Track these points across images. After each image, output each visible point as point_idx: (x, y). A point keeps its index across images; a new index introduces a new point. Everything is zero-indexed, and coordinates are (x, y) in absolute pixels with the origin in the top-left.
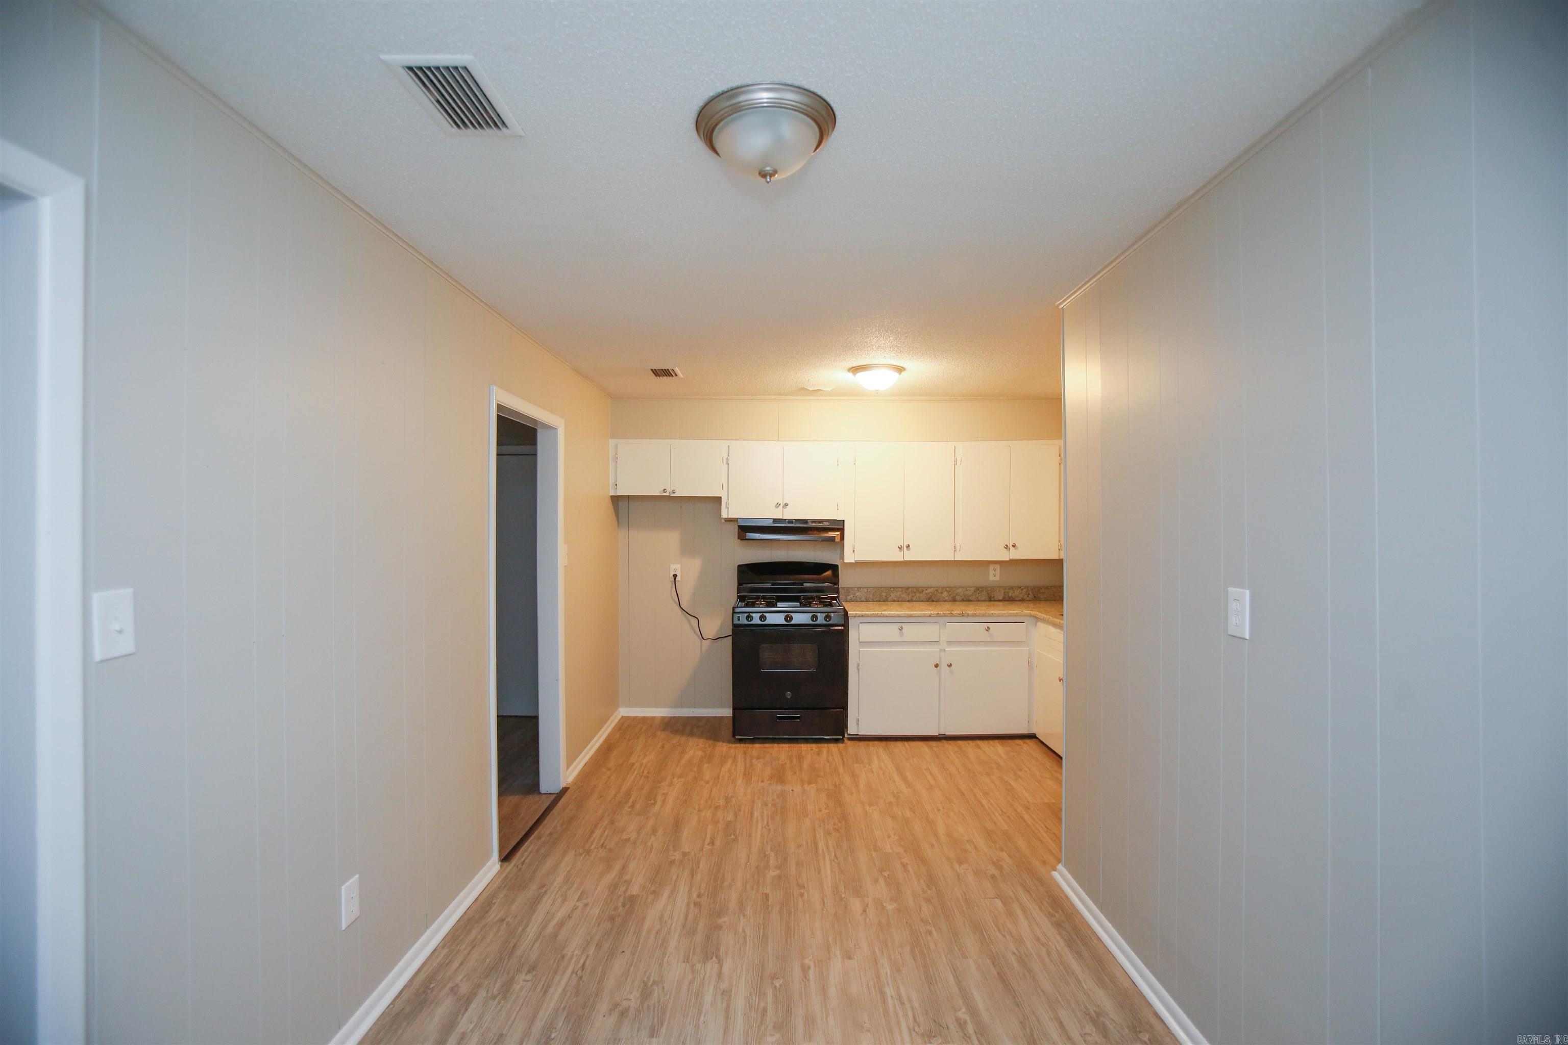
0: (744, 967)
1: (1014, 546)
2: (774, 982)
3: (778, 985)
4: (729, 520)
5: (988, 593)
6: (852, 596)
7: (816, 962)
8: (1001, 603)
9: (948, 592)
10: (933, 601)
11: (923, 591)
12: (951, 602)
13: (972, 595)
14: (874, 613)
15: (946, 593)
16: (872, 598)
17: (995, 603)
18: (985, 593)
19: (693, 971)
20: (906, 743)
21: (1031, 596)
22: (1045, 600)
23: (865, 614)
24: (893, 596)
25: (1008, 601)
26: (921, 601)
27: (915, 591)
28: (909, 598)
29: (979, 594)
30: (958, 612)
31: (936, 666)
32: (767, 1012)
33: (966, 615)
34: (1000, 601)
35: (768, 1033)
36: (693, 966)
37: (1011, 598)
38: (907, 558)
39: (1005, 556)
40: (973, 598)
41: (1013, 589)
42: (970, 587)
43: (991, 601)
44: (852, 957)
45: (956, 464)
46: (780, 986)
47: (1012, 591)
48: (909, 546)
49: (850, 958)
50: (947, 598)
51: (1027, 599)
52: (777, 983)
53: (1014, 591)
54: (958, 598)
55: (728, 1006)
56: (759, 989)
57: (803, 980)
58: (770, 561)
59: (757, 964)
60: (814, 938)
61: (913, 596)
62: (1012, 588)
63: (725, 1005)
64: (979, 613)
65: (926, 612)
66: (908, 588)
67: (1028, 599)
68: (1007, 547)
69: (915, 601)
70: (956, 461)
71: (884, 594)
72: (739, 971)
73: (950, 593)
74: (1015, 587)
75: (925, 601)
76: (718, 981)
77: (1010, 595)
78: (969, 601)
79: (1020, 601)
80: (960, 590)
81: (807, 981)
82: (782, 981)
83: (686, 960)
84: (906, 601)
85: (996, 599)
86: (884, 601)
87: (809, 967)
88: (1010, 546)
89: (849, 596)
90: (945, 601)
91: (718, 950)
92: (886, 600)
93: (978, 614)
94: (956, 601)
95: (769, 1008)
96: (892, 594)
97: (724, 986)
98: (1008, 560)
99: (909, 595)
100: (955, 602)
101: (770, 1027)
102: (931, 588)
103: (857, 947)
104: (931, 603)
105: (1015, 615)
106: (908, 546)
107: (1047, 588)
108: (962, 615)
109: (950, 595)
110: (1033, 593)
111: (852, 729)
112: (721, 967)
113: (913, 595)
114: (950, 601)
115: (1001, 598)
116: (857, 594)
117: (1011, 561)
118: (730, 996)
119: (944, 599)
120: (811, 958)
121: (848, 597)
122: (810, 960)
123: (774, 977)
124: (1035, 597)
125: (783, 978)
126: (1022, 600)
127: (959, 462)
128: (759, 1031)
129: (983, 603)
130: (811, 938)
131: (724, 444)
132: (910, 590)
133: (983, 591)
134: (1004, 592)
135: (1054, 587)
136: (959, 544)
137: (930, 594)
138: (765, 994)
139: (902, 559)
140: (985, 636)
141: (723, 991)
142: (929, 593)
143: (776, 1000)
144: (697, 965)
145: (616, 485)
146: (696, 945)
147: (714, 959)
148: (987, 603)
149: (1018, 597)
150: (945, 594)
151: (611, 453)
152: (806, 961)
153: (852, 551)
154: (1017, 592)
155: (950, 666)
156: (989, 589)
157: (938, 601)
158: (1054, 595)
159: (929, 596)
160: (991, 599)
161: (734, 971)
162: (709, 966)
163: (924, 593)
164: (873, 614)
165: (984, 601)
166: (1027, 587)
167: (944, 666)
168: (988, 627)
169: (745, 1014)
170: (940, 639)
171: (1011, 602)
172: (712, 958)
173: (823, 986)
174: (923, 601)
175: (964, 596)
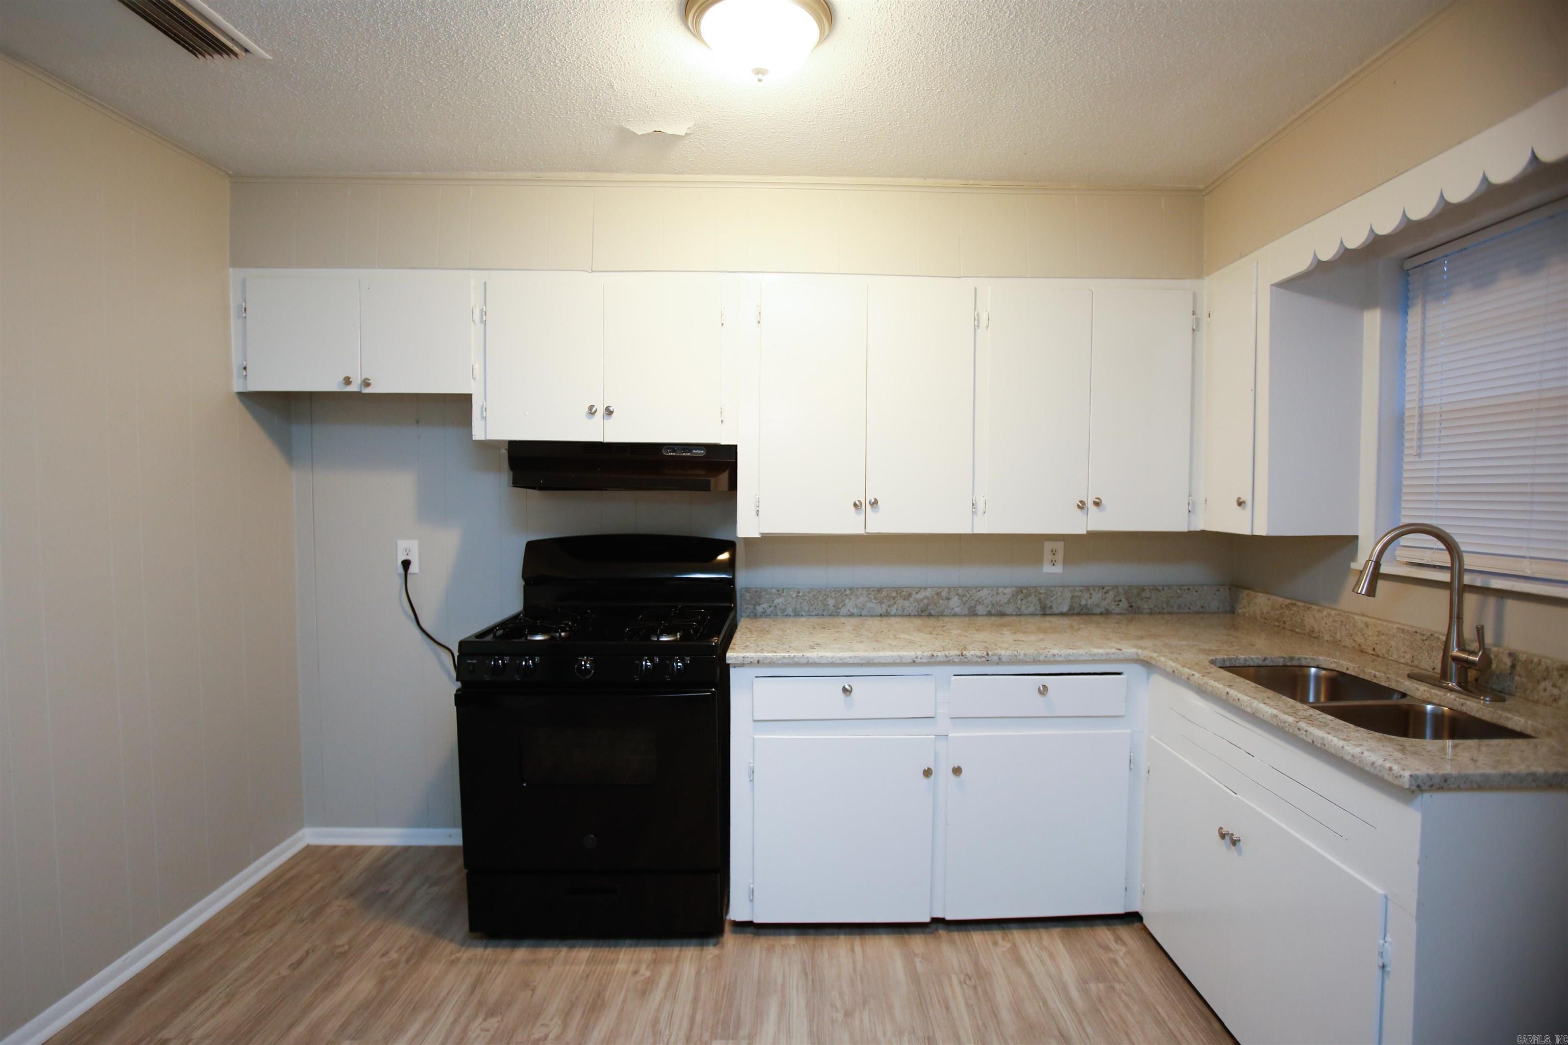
1: (1097, 504)
4: (488, 446)
5: (1040, 599)
6: (765, 605)
8: (1064, 622)
9: (961, 596)
10: (930, 615)
11: (910, 595)
12: (967, 619)
13: (1009, 602)
14: (787, 655)
15: (956, 598)
16: (807, 609)
17: (1054, 620)
18: (1033, 599)
20: (857, 941)
21: (1124, 604)
22: (1151, 614)
23: (766, 658)
24: (850, 605)
25: (1078, 614)
26: (906, 616)
27: (894, 594)
28: (880, 609)
29: (1022, 600)
30: (979, 654)
31: (927, 773)
33: (996, 658)
34: (1062, 614)
37: (1085, 610)
38: (873, 528)
39: (1077, 525)
40: (1010, 609)
41: (1089, 590)
42: (1005, 587)
43: (1045, 615)
45: (978, 326)
47: (1086, 595)
48: (876, 502)
50: (957, 610)
51: (1115, 612)
53: (1091, 594)
54: (980, 609)
58: (599, 533)
61: (889, 606)
62: (1087, 588)
64: (1025, 655)
65: (905, 653)
66: (880, 590)
67: (1117, 610)
68: (1082, 506)
69: (895, 616)
70: (977, 319)
71: (831, 602)
73: (965, 599)
74: (1094, 587)
75: (915, 616)
77: (1083, 603)
78: (1002, 615)
79: (1101, 614)
80: (984, 593)
84: (875, 616)
85: (1056, 611)
86: (831, 615)
88: (1090, 504)
89: (759, 604)
90: (955, 615)
92: (835, 614)
93: (1022, 657)
94: (976, 615)
96: (847, 601)
98: (1085, 532)
99: (881, 603)
100: (974, 618)
102: (926, 589)
104: (927, 619)
105: (1104, 658)
106: (874, 503)
107: (1155, 589)
108: (987, 660)
109: (964, 604)
110: (1127, 599)
111: (738, 911)
113: (892, 601)
114: (965, 615)
115: (1065, 610)
116: (777, 601)
117: (1093, 536)
119: (953, 612)
121: (758, 607)
124: (1131, 606)
126: (1107, 613)
127: (983, 322)
129: (1030, 619)
131: (474, 279)
132: (884, 593)
133: (1030, 595)
134: (1073, 597)
135: (1169, 587)
136: (983, 499)
137: (925, 601)
139: (860, 531)
140: (1038, 705)
142: (922, 600)
145: (245, 368)
148: (1037, 620)
149: (1098, 606)
150: (955, 601)
151: (233, 300)
153: (754, 513)
154: (1097, 596)
155: (957, 771)
156: (1042, 591)
157: (941, 615)
158: (1168, 603)
159: (922, 604)
160: (1045, 612)
163: (912, 599)
164: (784, 657)
165: (1032, 615)
166: (1117, 587)
167: (943, 773)
168: (1044, 686)
170: (935, 712)
171: (1086, 618)
174: (910, 615)
175: (993, 605)
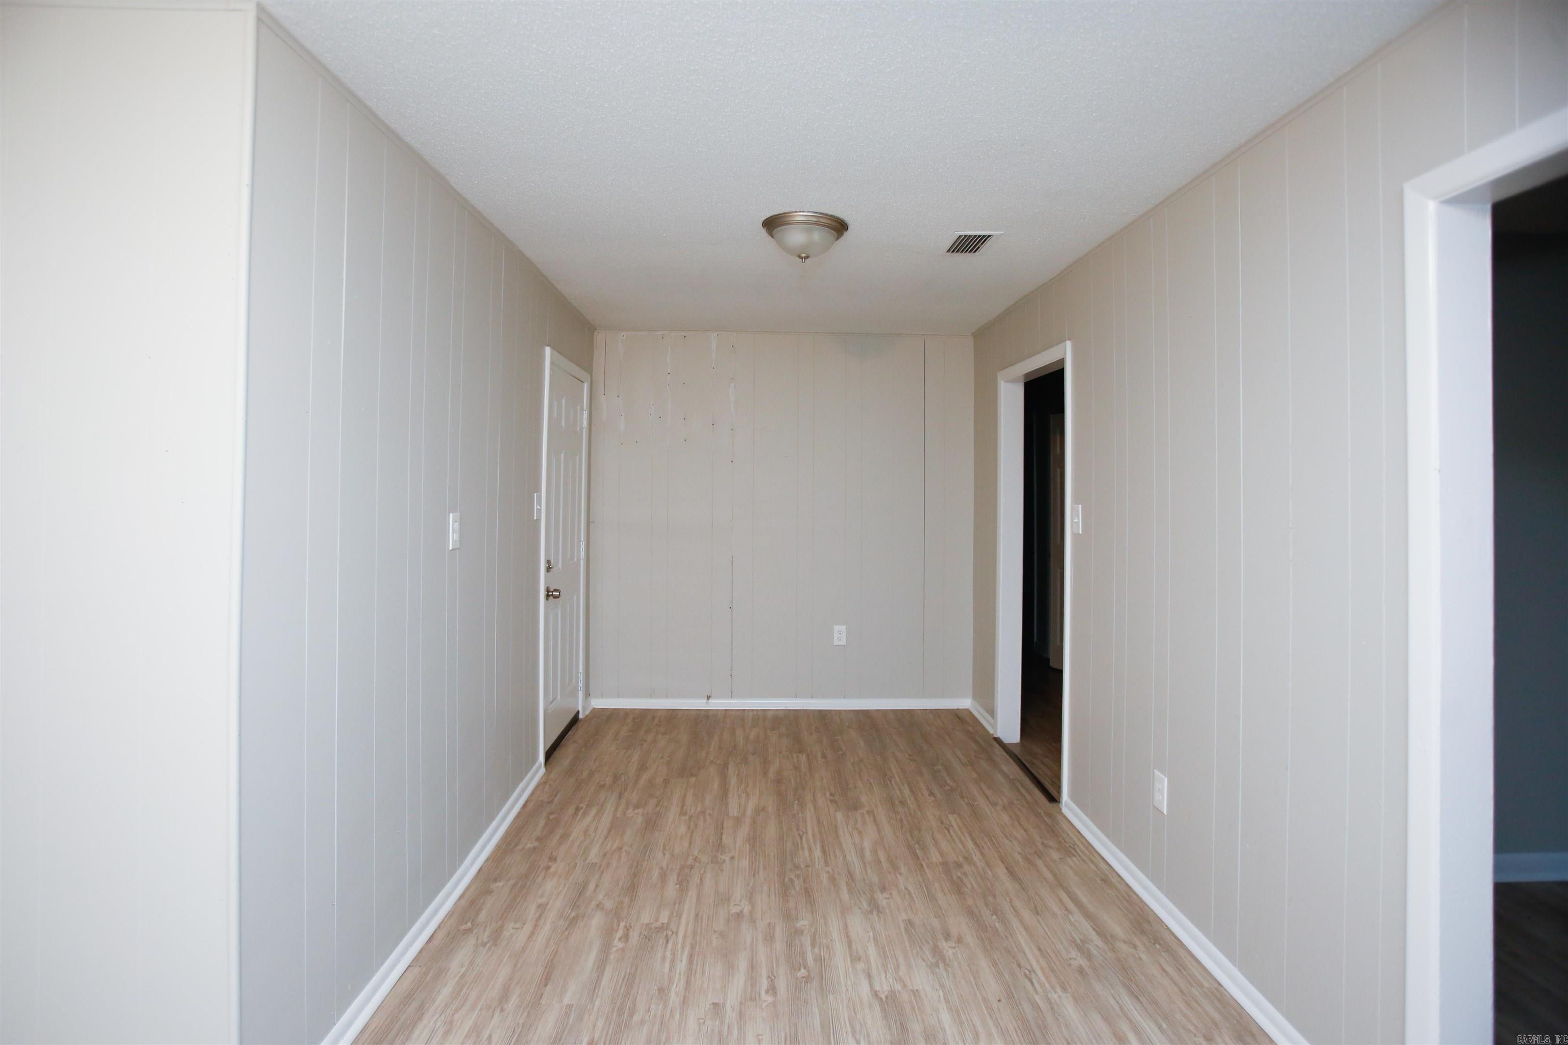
0: (844, 989)
2: (807, 973)
3: (803, 970)
7: (757, 998)
19: (901, 980)
32: (811, 944)
35: (807, 927)
36: (905, 986)
44: (712, 1006)
46: (799, 970)
49: (715, 1005)
52: (803, 972)
55: (850, 947)
56: (822, 964)
57: (775, 977)
59: (829, 993)
60: (758, 1035)
63: (854, 947)
72: (849, 983)
76: (868, 970)
81: (771, 976)
82: (798, 975)
83: (916, 993)
87: (767, 992)
91: (884, 1010)
95: (809, 948)
97: (860, 966)
101: (806, 931)
103: (702, 1021)
112: (871, 987)
118: (851, 956)
120: (765, 1004)
122: (765, 1001)
123: (807, 979)
125: (797, 978)
128: (816, 928)
130: (762, 1035)
138: (815, 960)
141: (859, 960)
143: (803, 954)
144: (900, 988)
146: (914, 1014)
147: (883, 997)
152: (770, 999)
161: (854, 983)
162: (886, 988)
169: (832, 940)
172: (886, 997)
173: (752, 972)
